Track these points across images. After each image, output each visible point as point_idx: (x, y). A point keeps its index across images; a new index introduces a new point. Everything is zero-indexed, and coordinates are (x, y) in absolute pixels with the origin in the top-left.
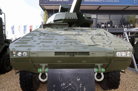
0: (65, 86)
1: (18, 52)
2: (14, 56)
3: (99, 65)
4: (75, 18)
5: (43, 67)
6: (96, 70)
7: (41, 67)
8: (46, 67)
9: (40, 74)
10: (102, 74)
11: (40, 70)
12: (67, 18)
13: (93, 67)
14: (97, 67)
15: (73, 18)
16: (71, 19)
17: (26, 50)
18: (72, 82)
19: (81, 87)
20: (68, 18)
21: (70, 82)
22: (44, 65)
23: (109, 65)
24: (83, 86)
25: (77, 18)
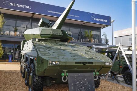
0: (79, 84)
2: (51, 64)
4: (61, 35)
6: (94, 73)
8: (67, 72)
9: (63, 77)
10: (97, 76)
11: (63, 74)
13: (92, 71)
14: (95, 72)
15: (59, 34)
16: (58, 35)
17: (58, 61)
18: (82, 81)
19: (87, 84)
20: (55, 34)
21: (81, 82)
22: (65, 71)
23: (100, 70)
24: (88, 83)
25: (62, 35)
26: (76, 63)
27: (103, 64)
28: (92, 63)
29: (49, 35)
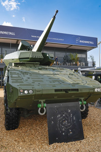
0: (60, 117)
1: (24, 90)
2: (22, 94)
3: (82, 99)
4: (41, 58)
5: (42, 103)
6: (80, 103)
7: (40, 103)
8: (44, 103)
9: (40, 109)
10: (84, 105)
11: (40, 105)
12: (34, 57)
13: (78, 100)
14: (81, 100)
15: (39, 57)
17: (32, 89)
19: (71, 116)
21: (64, 114)
22: (42, 101)
23: (87, 98)
24: (73, 116)
25: (43, 58)
26: (56, 90)
27: (92, 91)
28: (77, 90)
29: (28, 58)
